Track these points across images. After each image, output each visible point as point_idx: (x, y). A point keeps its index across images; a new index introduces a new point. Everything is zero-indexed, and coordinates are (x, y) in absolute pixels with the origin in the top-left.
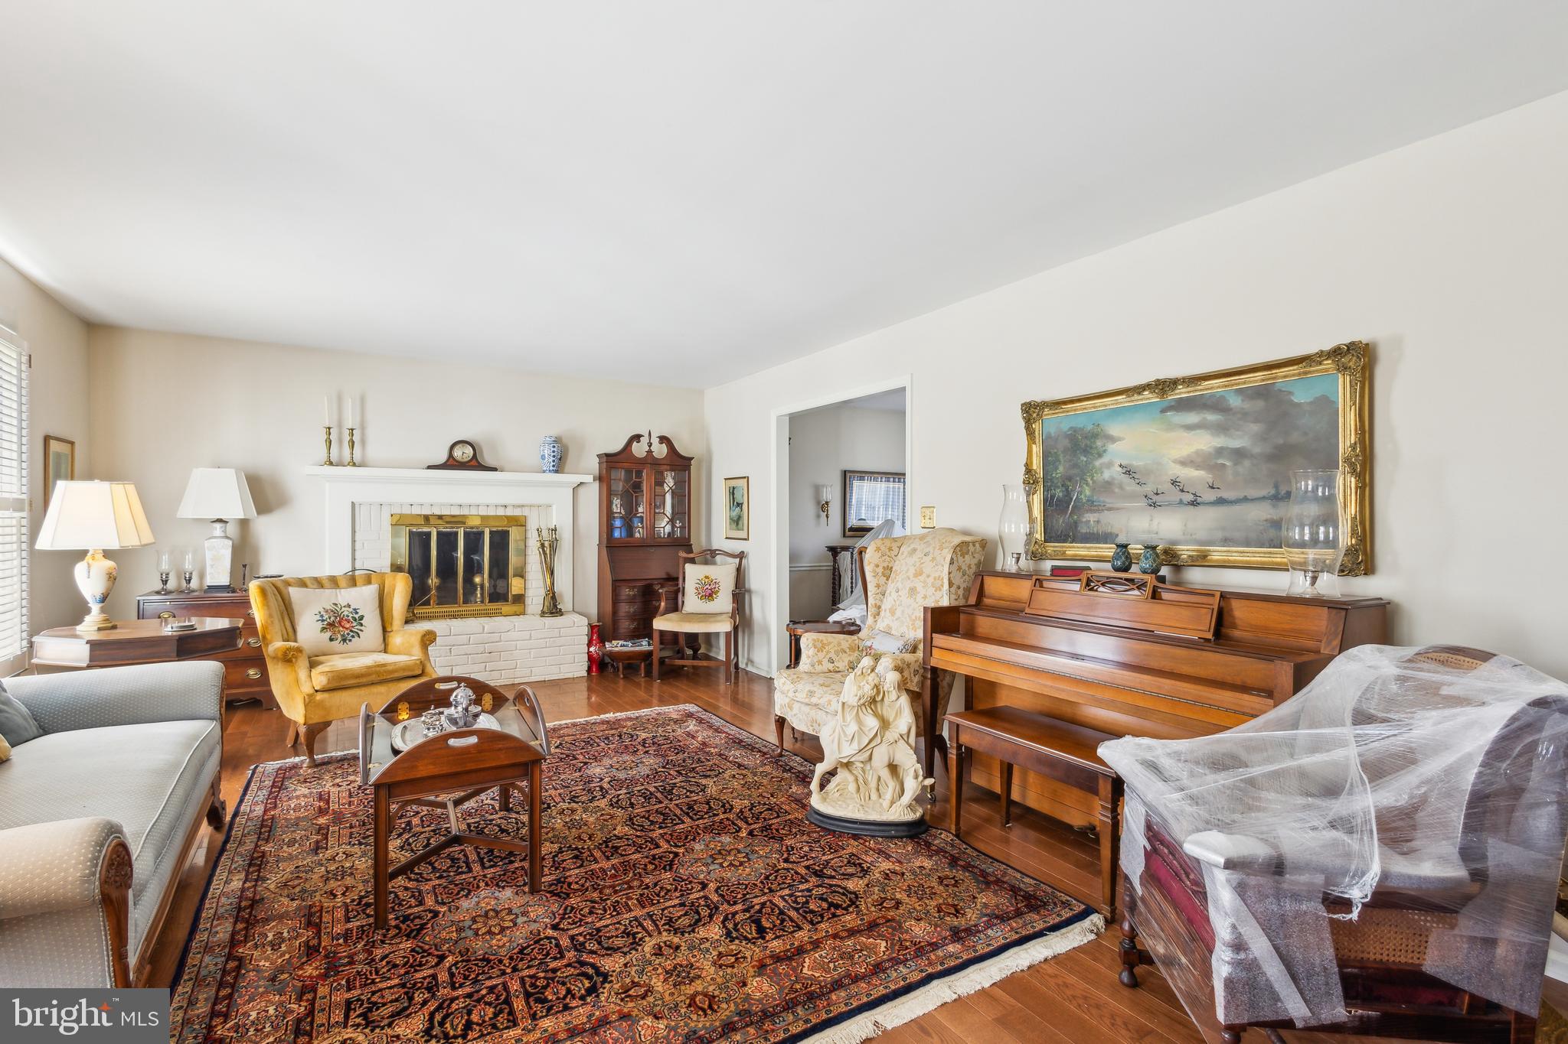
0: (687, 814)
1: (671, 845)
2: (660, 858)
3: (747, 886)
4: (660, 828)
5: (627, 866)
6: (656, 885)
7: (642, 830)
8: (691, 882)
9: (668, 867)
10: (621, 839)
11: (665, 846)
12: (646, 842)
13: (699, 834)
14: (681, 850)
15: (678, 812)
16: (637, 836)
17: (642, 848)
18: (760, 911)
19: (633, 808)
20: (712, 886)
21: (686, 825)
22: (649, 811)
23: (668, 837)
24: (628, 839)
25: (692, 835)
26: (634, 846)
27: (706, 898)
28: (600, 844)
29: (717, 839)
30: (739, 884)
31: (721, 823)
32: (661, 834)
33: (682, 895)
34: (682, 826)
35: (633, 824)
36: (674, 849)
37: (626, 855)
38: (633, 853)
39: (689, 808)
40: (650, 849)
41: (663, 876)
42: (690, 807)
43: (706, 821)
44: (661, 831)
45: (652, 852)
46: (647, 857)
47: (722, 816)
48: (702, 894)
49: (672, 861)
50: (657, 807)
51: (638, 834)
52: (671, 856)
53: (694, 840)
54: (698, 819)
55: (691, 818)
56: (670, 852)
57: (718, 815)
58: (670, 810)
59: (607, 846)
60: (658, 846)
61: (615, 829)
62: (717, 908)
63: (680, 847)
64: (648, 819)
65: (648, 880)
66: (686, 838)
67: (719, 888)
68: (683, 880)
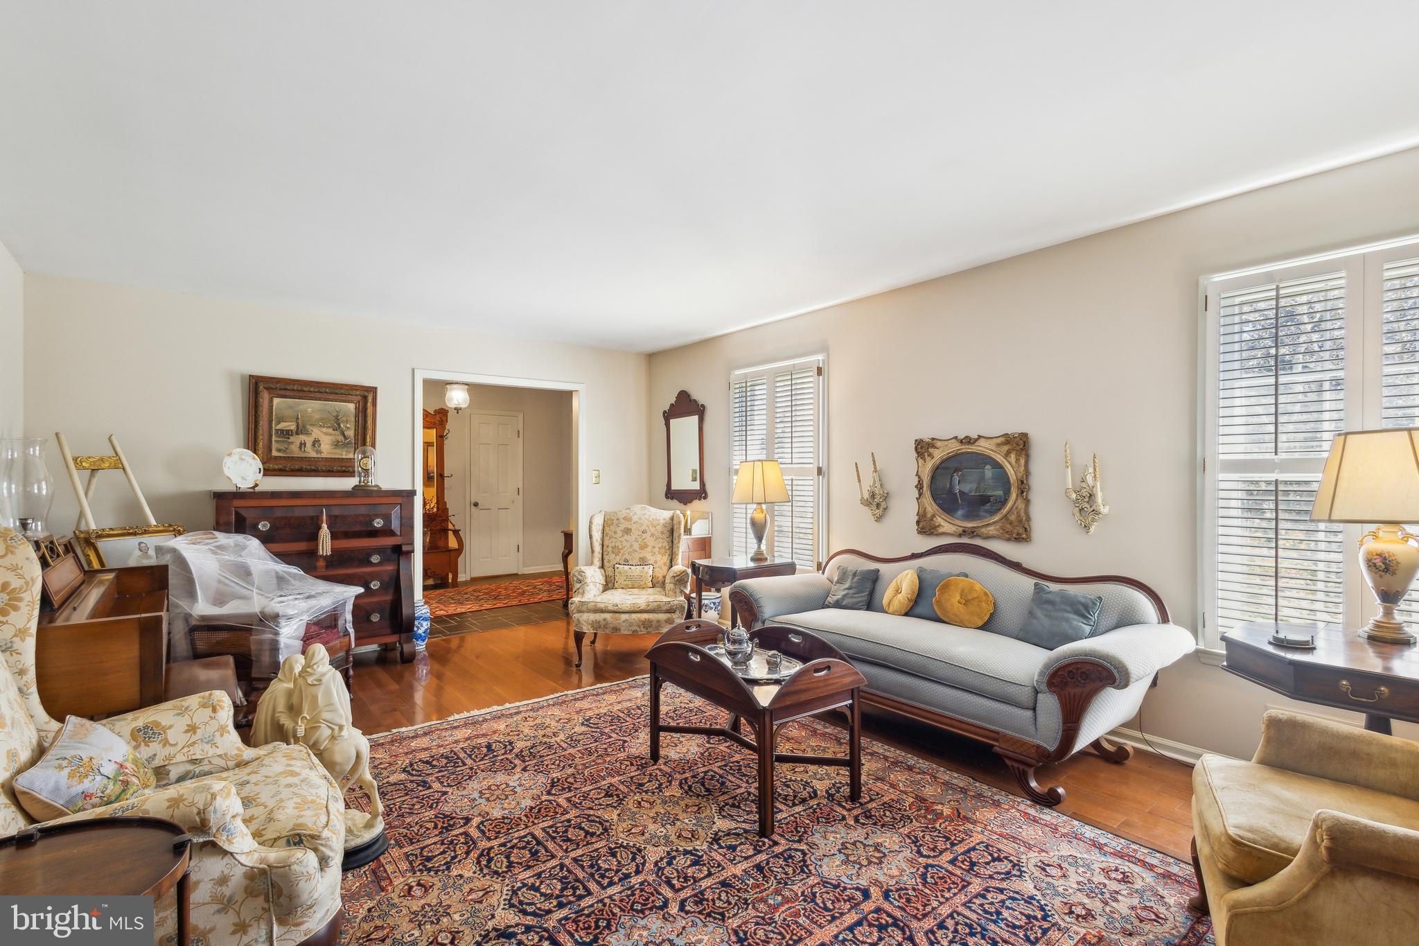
0: (539, 843)
1: (555, 801)
2: (564, 789)
3: (490, 770)
4: (569, 821)
5: (593, 779)
6: (564, 767)
7: (589, 816)
8: (535, 771)
9: (556, 780)
10: (607, 805)
11: (562, 801)
12: (581, 803)
13: (526, 816)
14: (544, 798)
15: (550, 845)
16: (591, 808)
17: (583, 796)
18: (485, 755)
19: (610, 848)
20: (518, 769)
21: (541, 825)
22: (588, 844)
23: (560, 810)
24: (600, 805)
25: (536, 813)
26: (591, 798)
27: (524, 761)
28: (625, 797)
29: (506, 812)
30: (495, 772)
31: (499, 832)
32: (568, 813)
33: (542, 762)
34: (545, 824)
35: (600, 823)
36: (551, 798)
37: (595, 789)
38: (590, 791)
39: (537, 852)
40: (575, 796)
41: (559, 774)
42: (534, 854)
43: (516, 835)
44: (567, 816)
45: (572, 794)
46: (576, 789)
47: (495, 843)
48: (527, 763)
49: (552, 786)
50: (579, 852)
51: (591, 812)
52: (553, 792)
53: (531, 808)
54: (525, 836)
55: (534, 837)
56: (555, 795)
57: (501, 845)
58: (561, 847)
59: (618, 796)
60: (568, 800)
61: (619, 815)
62: (517, 755)
63: (546, 801)
64: (587, 833)
65: (570, 771)
66: (540, 810)
67: (513, 768)
68: (541, 772)
